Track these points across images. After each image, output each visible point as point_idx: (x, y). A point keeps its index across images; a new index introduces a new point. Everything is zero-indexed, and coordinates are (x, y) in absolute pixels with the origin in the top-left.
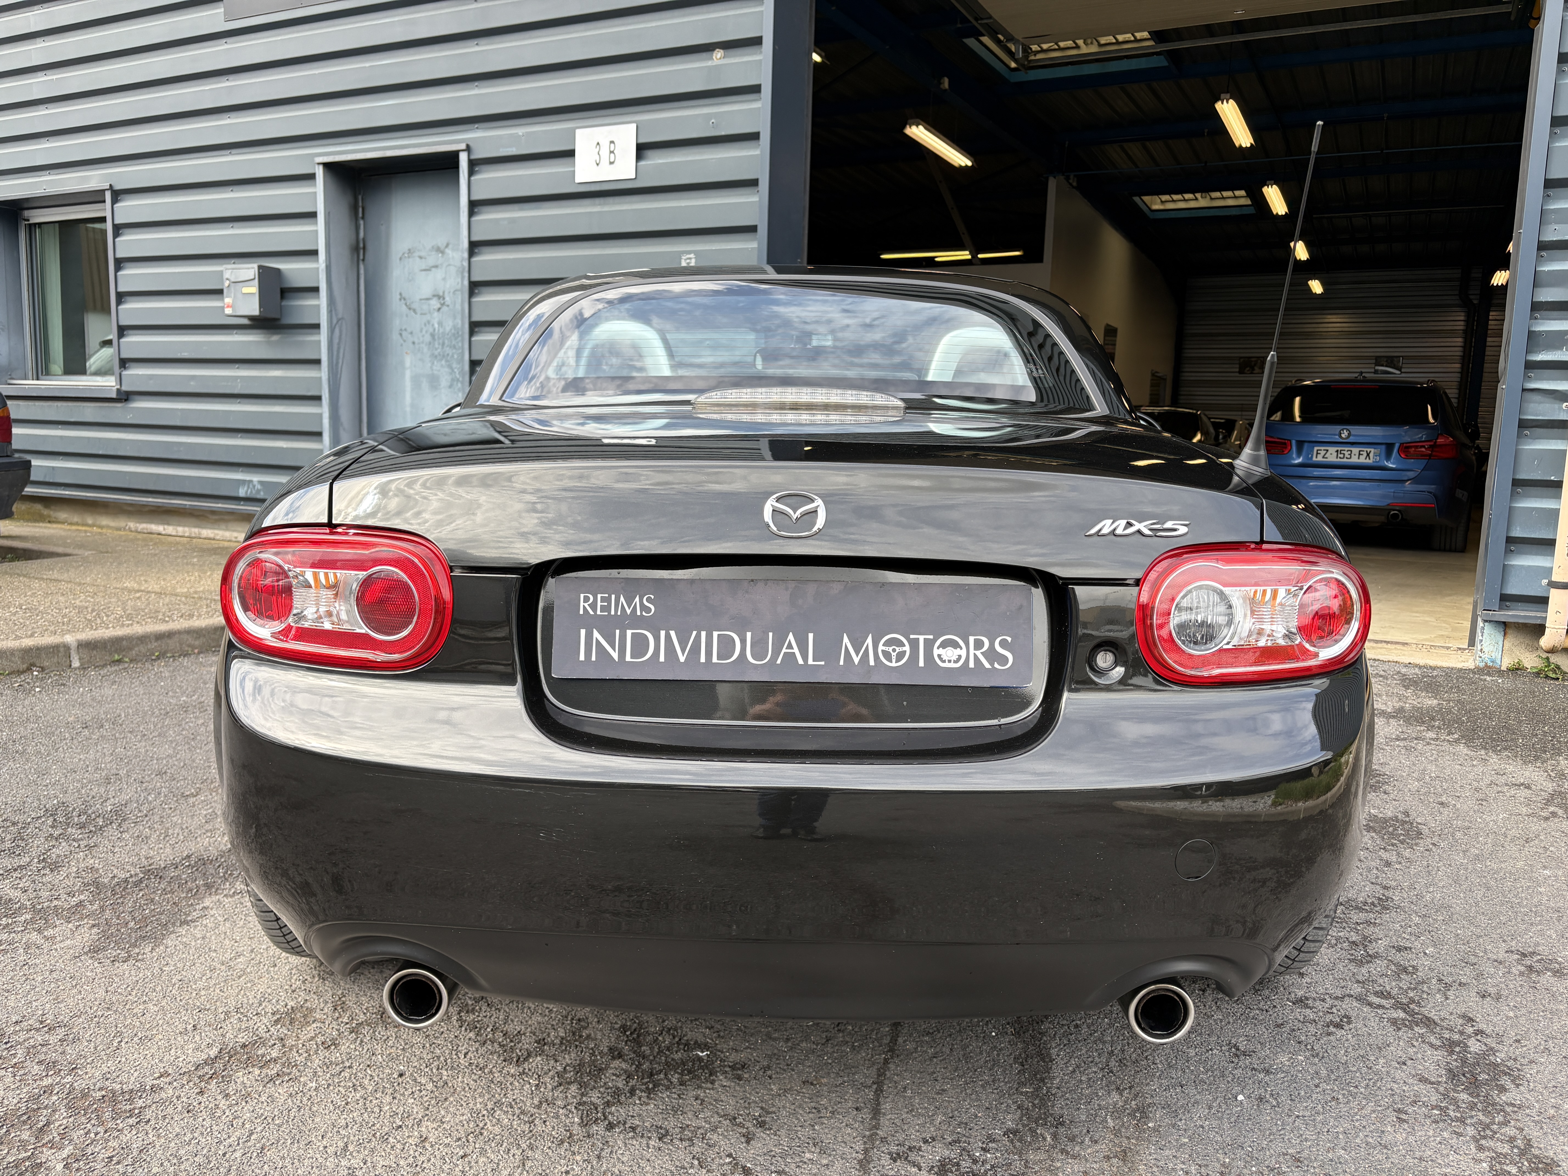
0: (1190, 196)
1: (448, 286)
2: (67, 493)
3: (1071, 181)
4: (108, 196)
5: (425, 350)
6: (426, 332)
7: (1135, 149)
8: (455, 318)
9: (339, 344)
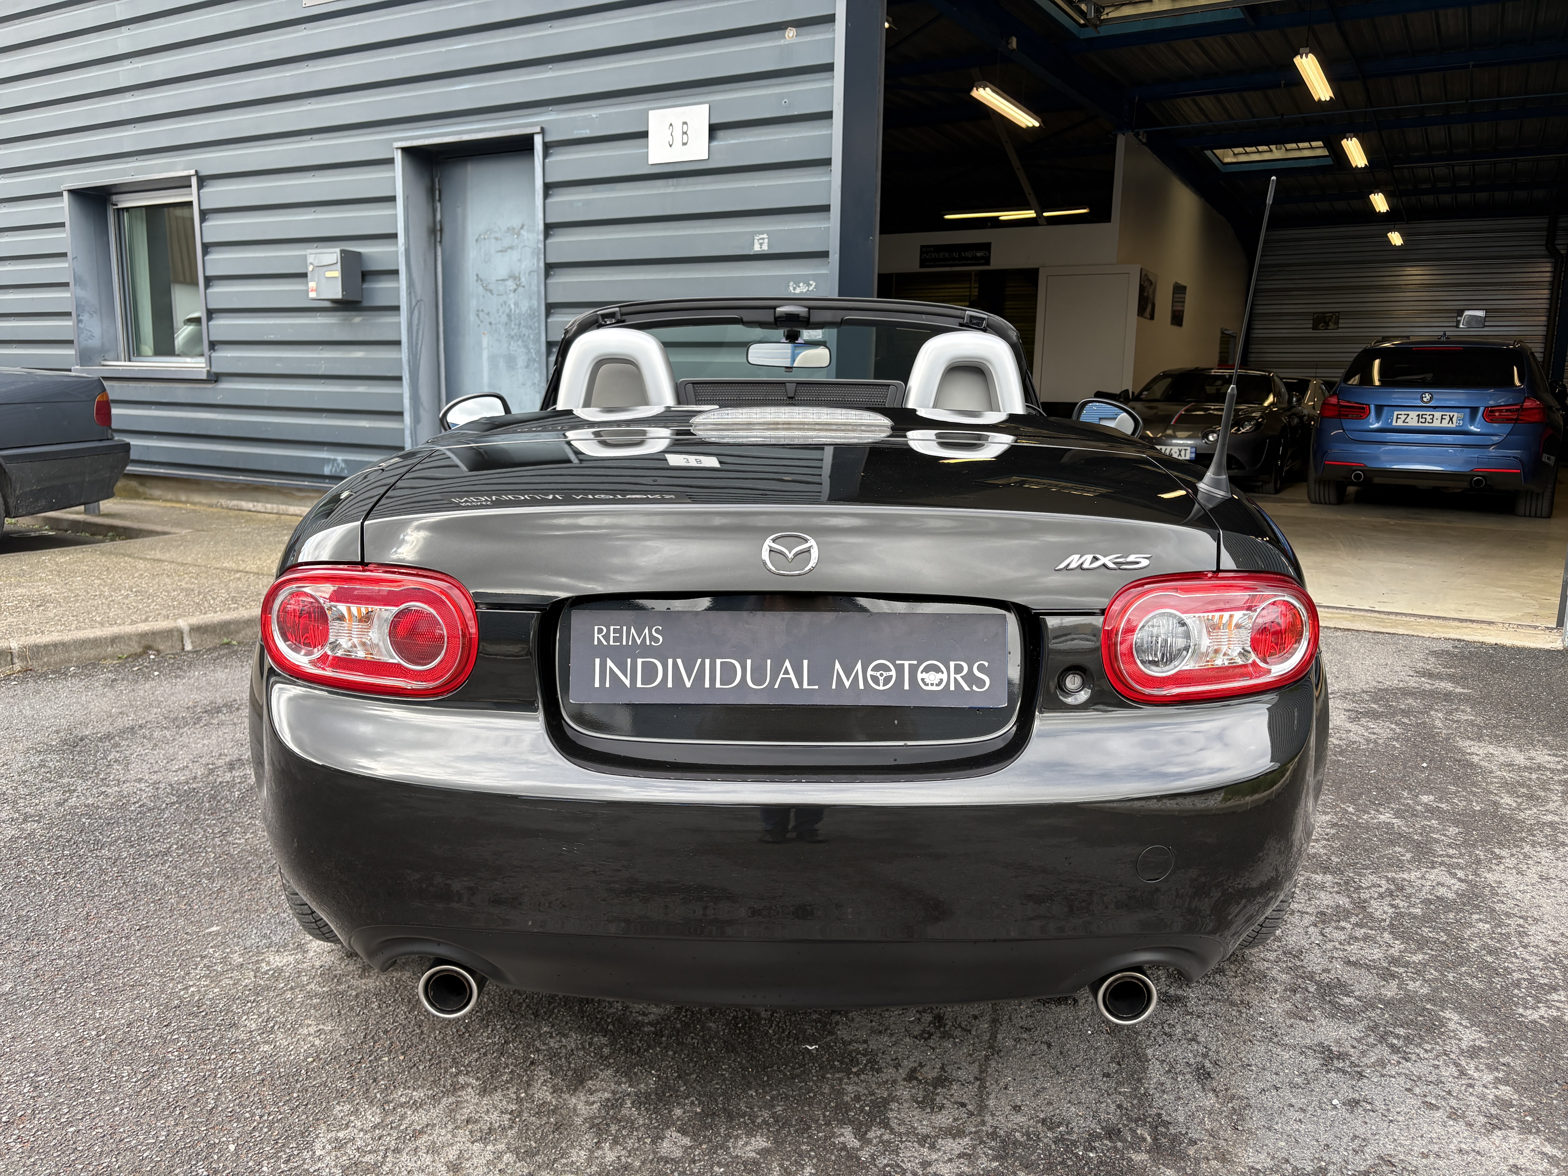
0: (1265, 148)
1: (523, 267)
2: (162, 471)
3: (1140, 137)
4: (194, 181)
5: (502, 331)
6: (503, 313)
7: (1207, 102)
8: (530, 299)
9: (418, 325)
